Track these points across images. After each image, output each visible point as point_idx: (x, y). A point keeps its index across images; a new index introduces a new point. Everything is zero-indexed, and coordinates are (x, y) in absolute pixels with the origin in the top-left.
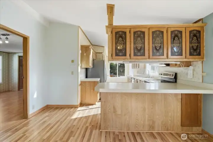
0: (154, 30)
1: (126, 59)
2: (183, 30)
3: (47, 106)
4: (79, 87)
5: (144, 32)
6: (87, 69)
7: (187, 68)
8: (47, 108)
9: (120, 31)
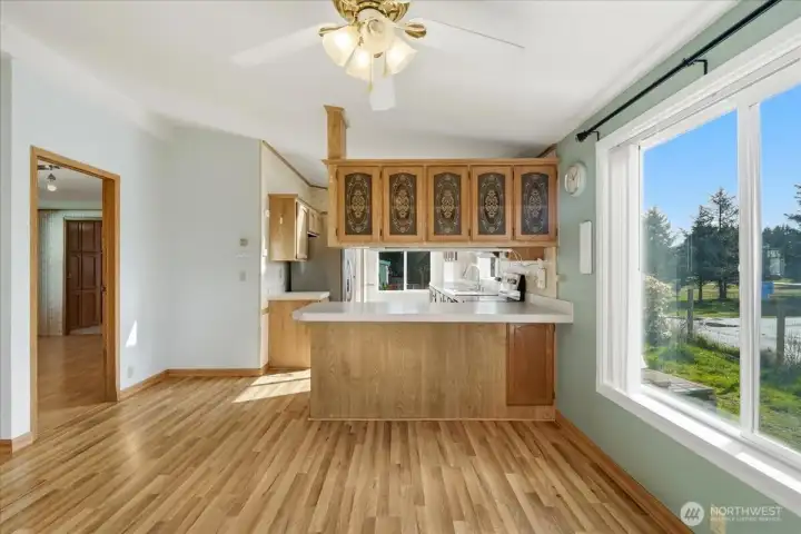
0: (439, 171)
1: (371, 241)
2: (507, 172)
3: (168, 372)
4: (264, 319)
5: (415, 176)
6: (289, 265)
7: (531, 262)
8: (168, 378)
9: (357, 174)
